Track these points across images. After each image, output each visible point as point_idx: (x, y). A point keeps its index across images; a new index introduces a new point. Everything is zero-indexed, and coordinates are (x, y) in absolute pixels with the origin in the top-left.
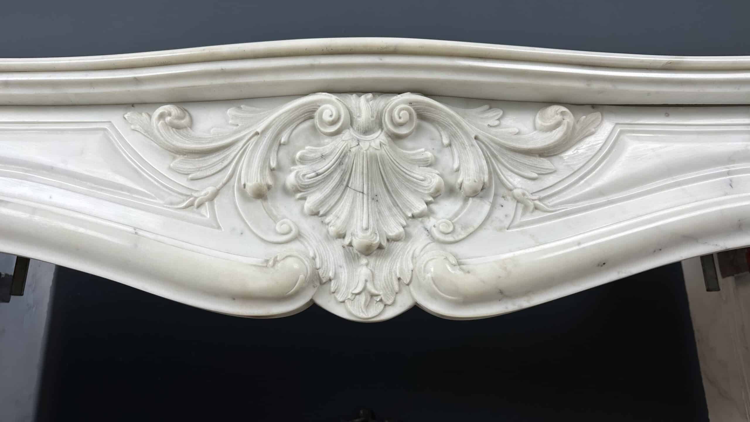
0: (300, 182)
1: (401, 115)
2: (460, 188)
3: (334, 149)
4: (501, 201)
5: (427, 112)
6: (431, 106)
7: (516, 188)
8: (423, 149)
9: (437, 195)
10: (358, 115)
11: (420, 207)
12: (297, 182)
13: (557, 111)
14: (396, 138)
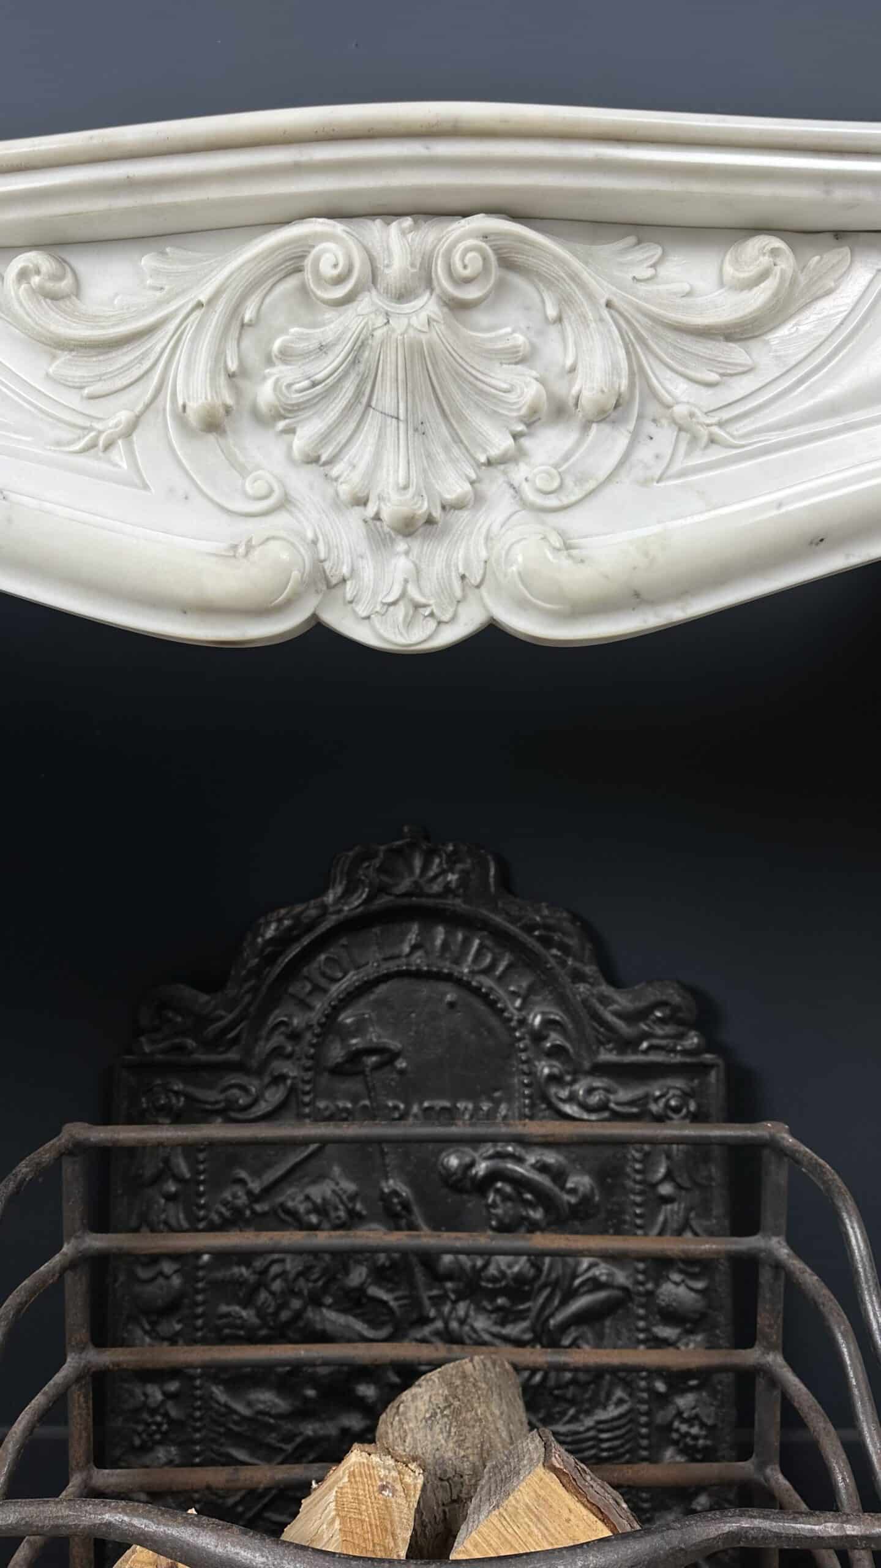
0: (283, 399)
1: (466, 261)
2: (576, 405)
3: (343, 333)
4: (649, 428)
5: (516, 253)
6: (523, 240)
7: (678, 403)
8: (509, 330)
9: (532, 420)
10: (386, 262)
11: (501, 443)
12: (279, 400)
13: (764, 248)
14: (457, 307)
